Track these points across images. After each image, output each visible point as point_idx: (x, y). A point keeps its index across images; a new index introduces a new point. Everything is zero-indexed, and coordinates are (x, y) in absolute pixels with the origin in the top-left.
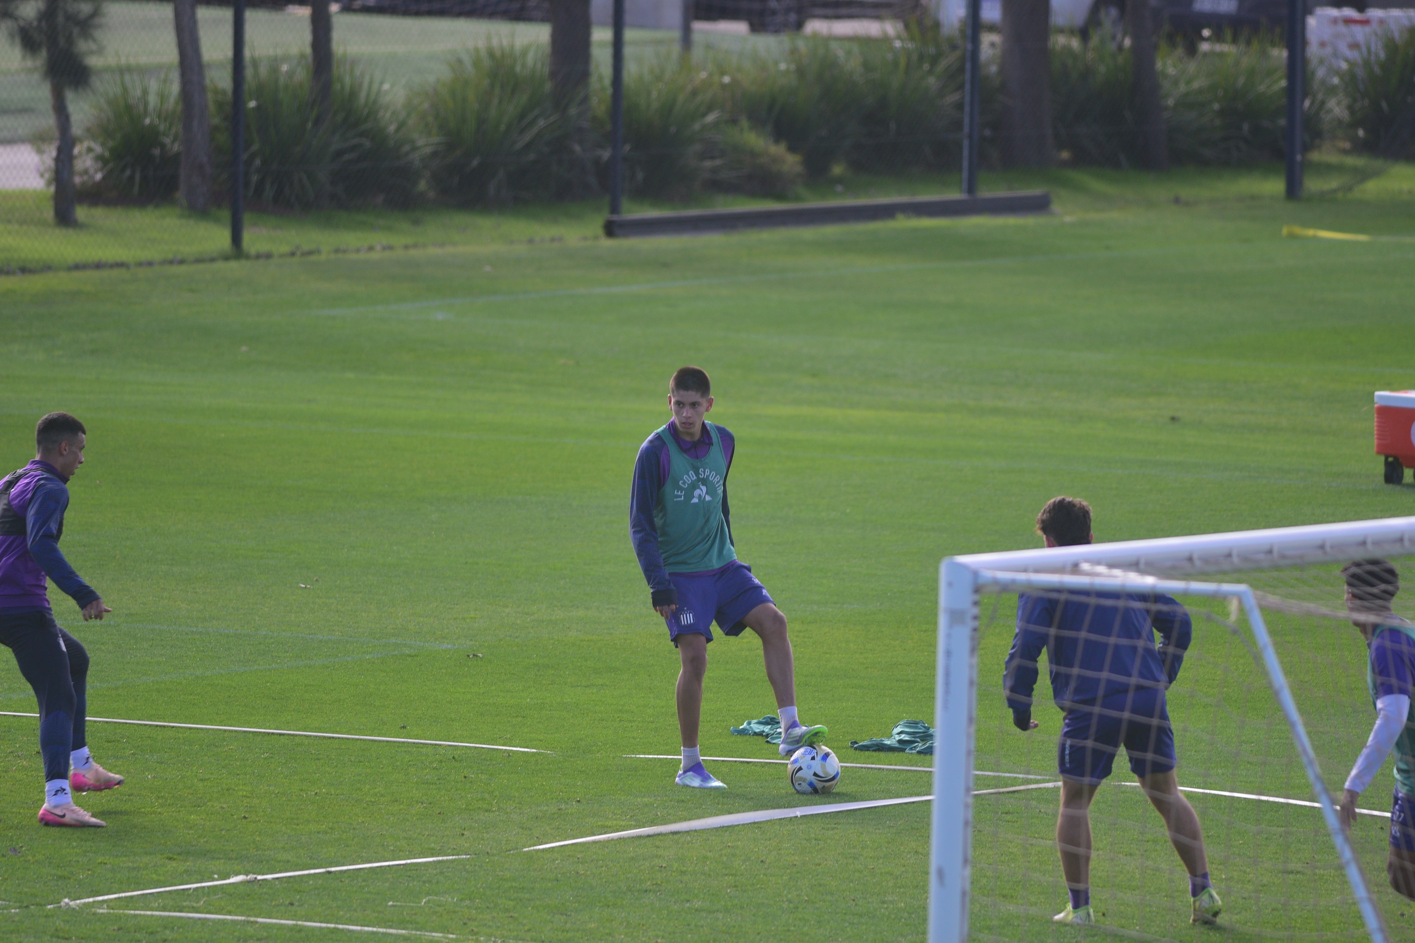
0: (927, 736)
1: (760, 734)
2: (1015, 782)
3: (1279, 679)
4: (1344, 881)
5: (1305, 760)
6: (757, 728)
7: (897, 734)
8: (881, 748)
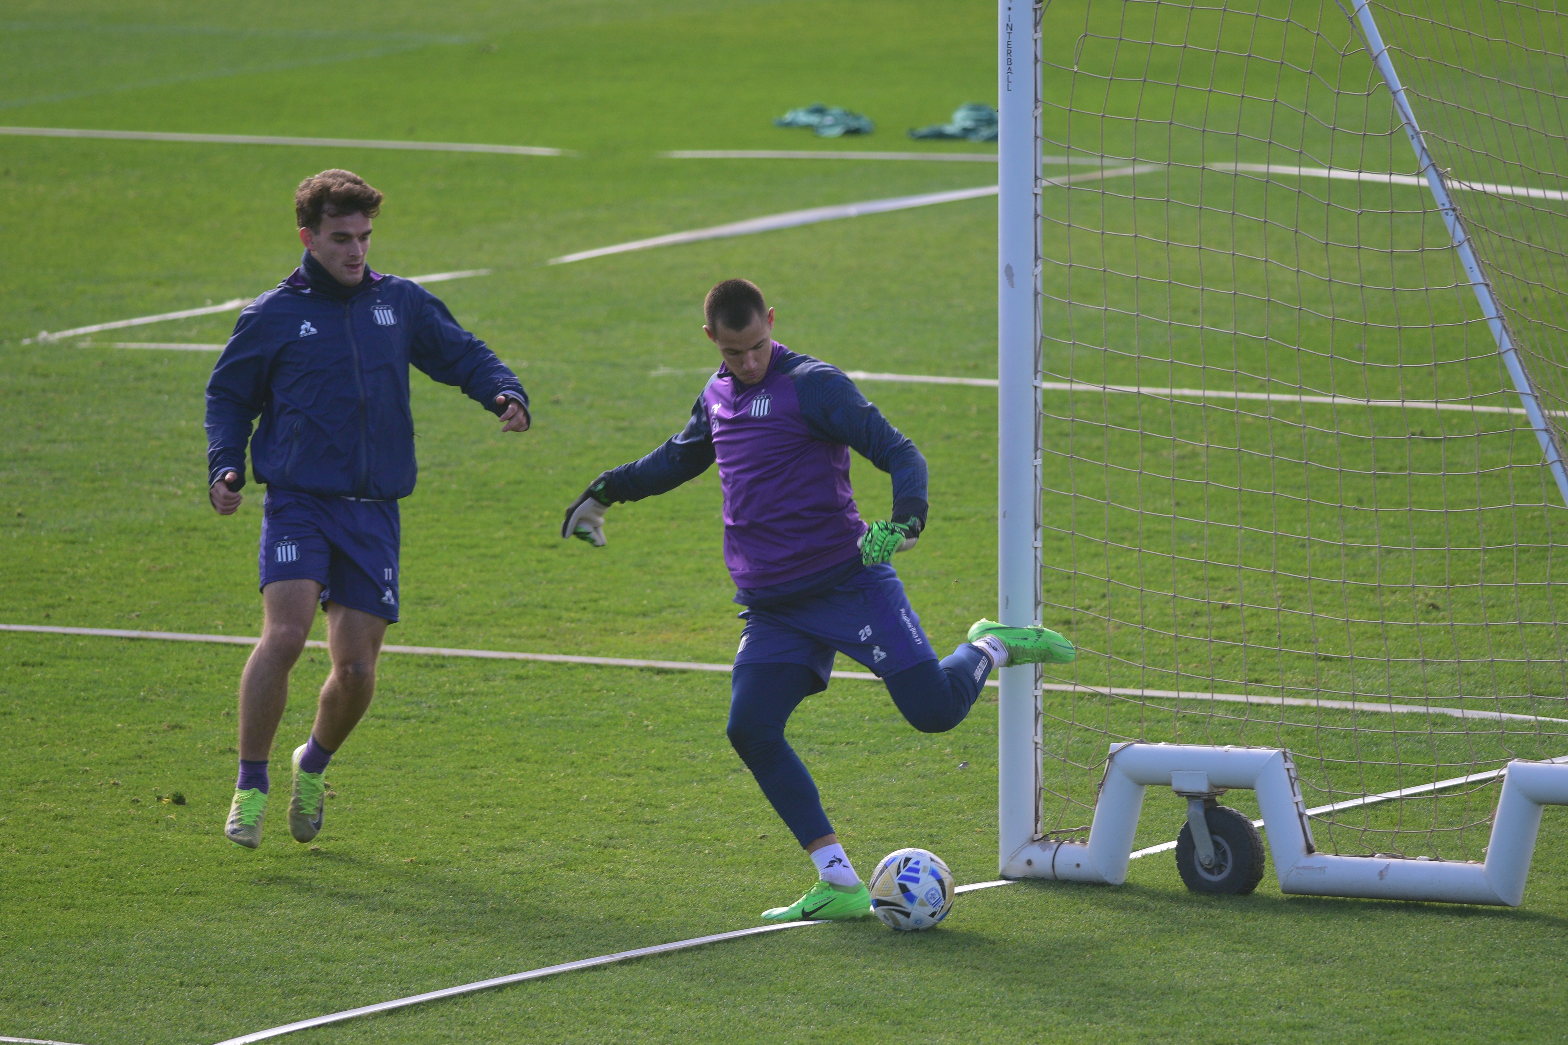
0: (991, 121)
1: (809, 127)
2: (1091, 168)
3: (1378, 43)
4: (1457, 264)
5: (1409, 132)
6: (803, 118)
7: (960, 119)
8: (940, 136)
